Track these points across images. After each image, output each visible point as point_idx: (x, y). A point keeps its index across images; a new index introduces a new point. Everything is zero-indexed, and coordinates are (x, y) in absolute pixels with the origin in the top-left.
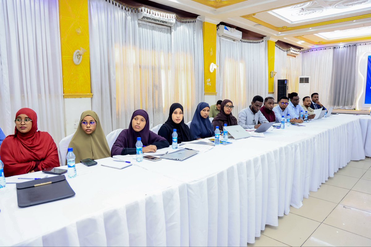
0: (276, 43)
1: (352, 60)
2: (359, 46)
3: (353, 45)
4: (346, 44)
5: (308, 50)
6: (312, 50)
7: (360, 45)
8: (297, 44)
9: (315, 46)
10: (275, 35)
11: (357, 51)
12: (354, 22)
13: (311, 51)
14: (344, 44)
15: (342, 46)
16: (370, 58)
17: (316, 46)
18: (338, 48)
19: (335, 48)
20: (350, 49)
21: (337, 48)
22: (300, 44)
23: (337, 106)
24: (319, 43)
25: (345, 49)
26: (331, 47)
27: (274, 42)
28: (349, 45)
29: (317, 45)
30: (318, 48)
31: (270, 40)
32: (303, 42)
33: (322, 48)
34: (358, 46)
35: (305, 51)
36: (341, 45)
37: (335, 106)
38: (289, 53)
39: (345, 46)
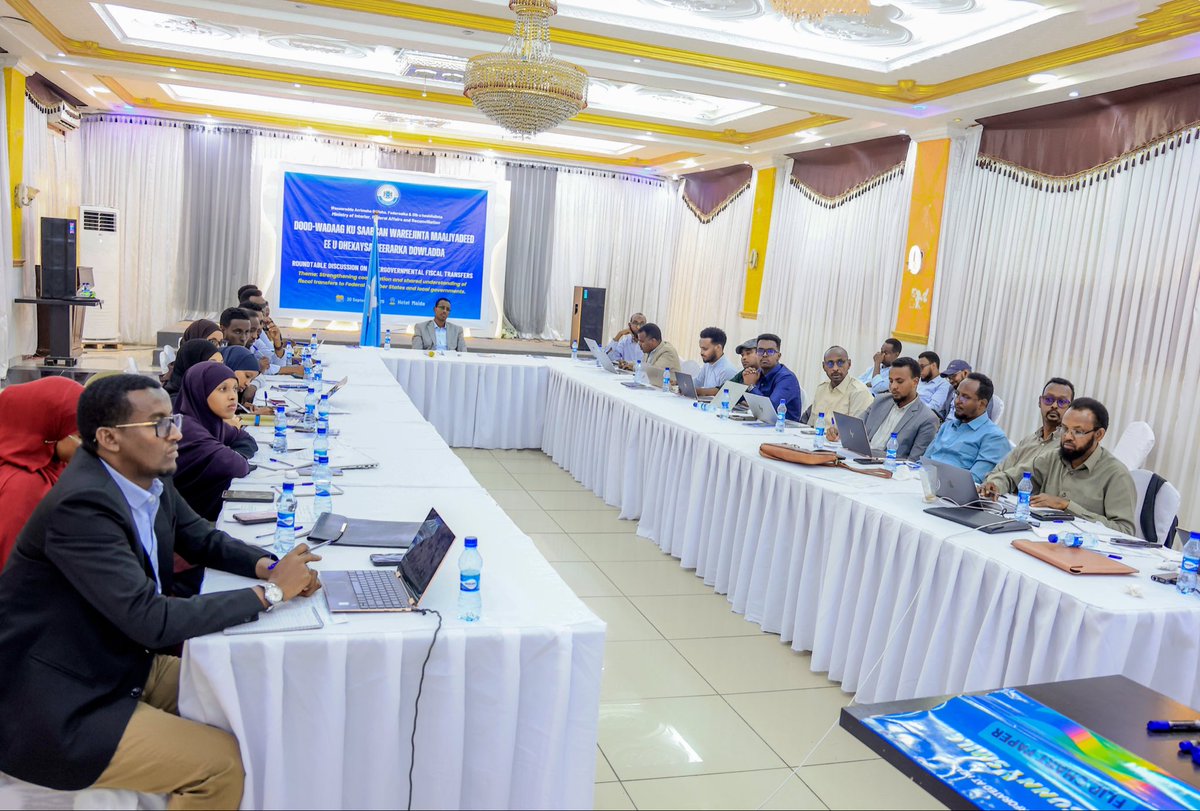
0: (29, 79)
1: (241, 176)
2: (259, 137)
3: (242, 132)
4: (224, 124)
5: (102, 116)
6: (114, 118)
7: (261, 134)
8: (85, 91)
9: (127, 107)
10: (44, 57)
11: (254, 151)
12: (297, 89)
13: (111, 121)
14: (218, 122)
15: (211, 128)
16: (288, 178)
17: (128, 109)
18: (201, 129)
19: (190, 127)
20: (234, 141)
21: (198, 129)
22: (93, 95)
23: (200, 310)
24: (147, 103)
25: (220, 137)
26: (178, 123)
27: (22, 75)
28: (231, 127)
29: (134, 106)
30: (137, 116)
31: (15, 67)
32: (104, 90)
33: (148, 120)
34: (254, 136)
35: (90, 117)
36: (210, 122)
37: (196, 313)
38: (54, 118)
39: (219, 129)
